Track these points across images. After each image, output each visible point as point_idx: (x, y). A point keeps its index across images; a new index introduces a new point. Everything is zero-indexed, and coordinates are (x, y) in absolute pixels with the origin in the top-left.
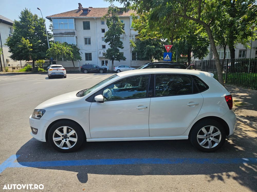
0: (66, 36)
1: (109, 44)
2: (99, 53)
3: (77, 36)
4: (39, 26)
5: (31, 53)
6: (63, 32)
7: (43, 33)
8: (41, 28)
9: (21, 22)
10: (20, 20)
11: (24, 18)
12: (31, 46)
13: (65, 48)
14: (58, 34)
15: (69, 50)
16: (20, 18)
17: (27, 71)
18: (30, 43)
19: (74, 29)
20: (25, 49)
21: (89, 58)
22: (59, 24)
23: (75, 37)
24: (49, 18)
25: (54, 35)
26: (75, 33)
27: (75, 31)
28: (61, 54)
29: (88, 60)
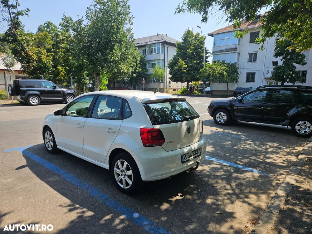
0: (226, 53)
1: (281, 60)
2: (267, 71)
3: (239, 52)
4: (198, 45)
5: (185, 75)
6: (224, 49)
7: (201, 52)
8: (200, 47)
9: (183, 43)
10: (182, 41)
11: (186, 39)
12: (186, 67)
13: (218, 68)
14: (217, 52)
15: (224, 70)
16: (182, 39)
17: (183, 92)
18: (185, 65)
19: (237, 43)
20: (180, 70)
21: (250, 78)
22: (221, 40)
23: (236, 53)
24: (211, 35)
25: (213, 54)
26: (237, 48)
27: (238, 47)
28: (213, 75)
29: (249, 82)
